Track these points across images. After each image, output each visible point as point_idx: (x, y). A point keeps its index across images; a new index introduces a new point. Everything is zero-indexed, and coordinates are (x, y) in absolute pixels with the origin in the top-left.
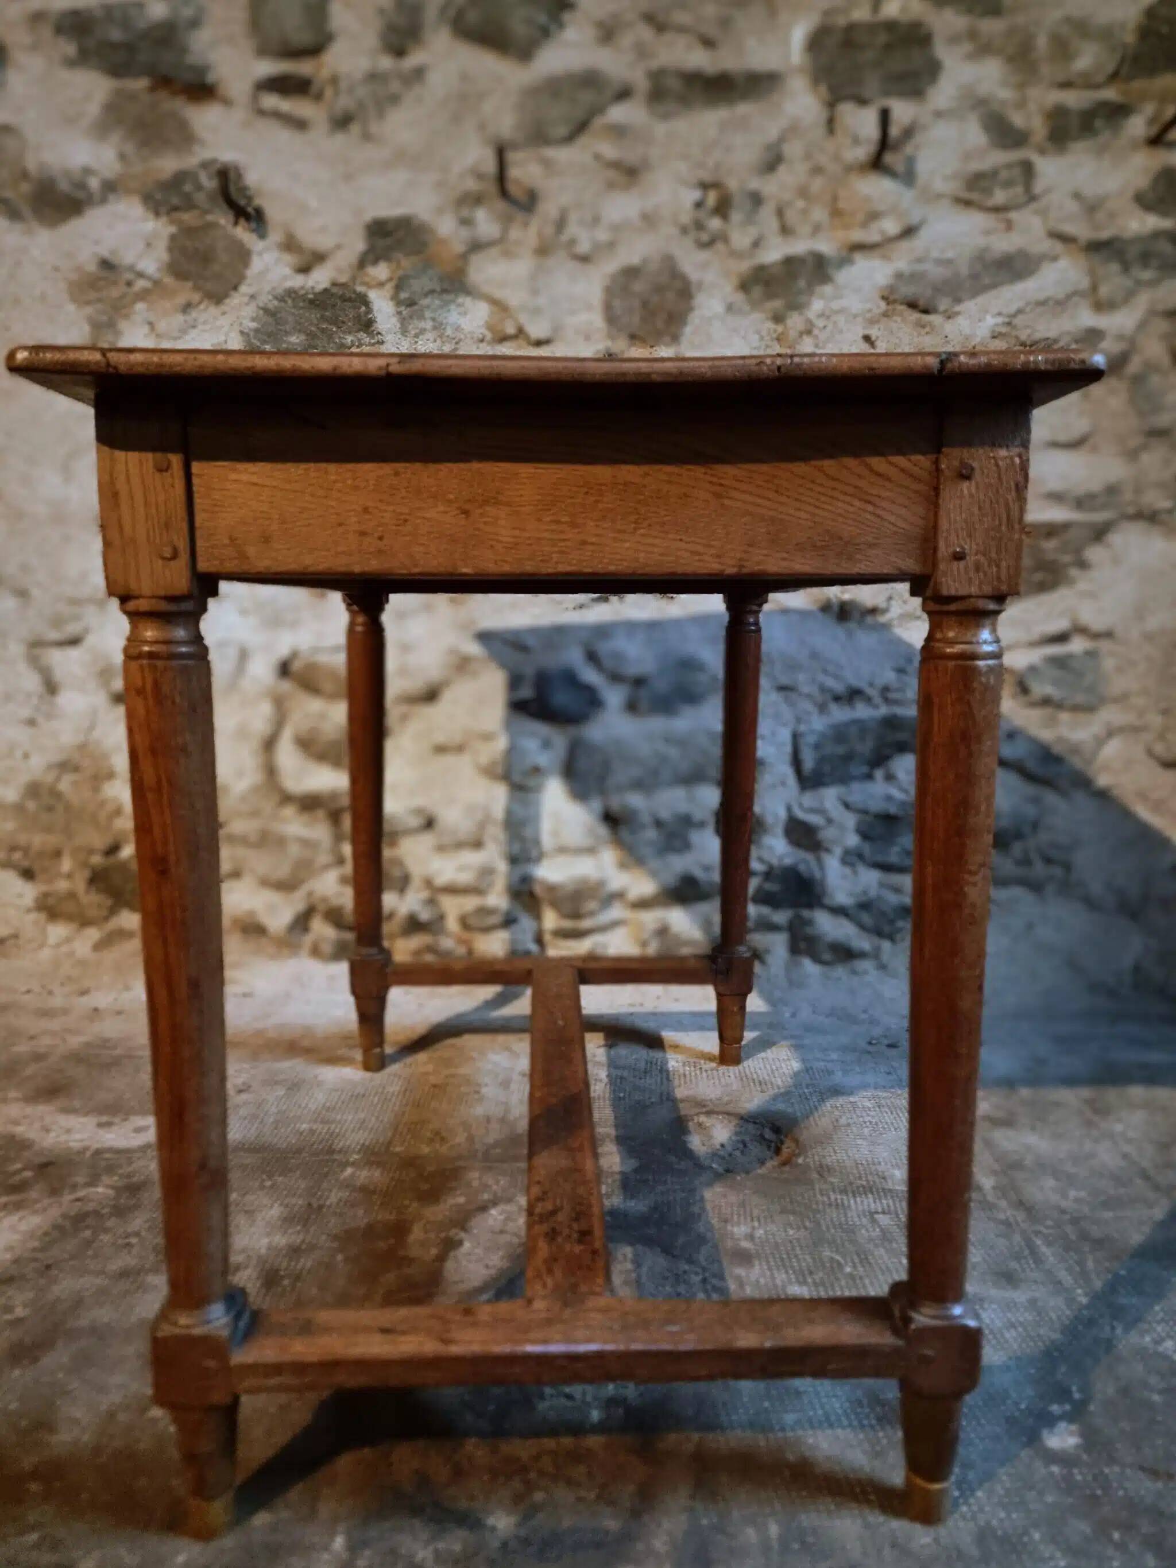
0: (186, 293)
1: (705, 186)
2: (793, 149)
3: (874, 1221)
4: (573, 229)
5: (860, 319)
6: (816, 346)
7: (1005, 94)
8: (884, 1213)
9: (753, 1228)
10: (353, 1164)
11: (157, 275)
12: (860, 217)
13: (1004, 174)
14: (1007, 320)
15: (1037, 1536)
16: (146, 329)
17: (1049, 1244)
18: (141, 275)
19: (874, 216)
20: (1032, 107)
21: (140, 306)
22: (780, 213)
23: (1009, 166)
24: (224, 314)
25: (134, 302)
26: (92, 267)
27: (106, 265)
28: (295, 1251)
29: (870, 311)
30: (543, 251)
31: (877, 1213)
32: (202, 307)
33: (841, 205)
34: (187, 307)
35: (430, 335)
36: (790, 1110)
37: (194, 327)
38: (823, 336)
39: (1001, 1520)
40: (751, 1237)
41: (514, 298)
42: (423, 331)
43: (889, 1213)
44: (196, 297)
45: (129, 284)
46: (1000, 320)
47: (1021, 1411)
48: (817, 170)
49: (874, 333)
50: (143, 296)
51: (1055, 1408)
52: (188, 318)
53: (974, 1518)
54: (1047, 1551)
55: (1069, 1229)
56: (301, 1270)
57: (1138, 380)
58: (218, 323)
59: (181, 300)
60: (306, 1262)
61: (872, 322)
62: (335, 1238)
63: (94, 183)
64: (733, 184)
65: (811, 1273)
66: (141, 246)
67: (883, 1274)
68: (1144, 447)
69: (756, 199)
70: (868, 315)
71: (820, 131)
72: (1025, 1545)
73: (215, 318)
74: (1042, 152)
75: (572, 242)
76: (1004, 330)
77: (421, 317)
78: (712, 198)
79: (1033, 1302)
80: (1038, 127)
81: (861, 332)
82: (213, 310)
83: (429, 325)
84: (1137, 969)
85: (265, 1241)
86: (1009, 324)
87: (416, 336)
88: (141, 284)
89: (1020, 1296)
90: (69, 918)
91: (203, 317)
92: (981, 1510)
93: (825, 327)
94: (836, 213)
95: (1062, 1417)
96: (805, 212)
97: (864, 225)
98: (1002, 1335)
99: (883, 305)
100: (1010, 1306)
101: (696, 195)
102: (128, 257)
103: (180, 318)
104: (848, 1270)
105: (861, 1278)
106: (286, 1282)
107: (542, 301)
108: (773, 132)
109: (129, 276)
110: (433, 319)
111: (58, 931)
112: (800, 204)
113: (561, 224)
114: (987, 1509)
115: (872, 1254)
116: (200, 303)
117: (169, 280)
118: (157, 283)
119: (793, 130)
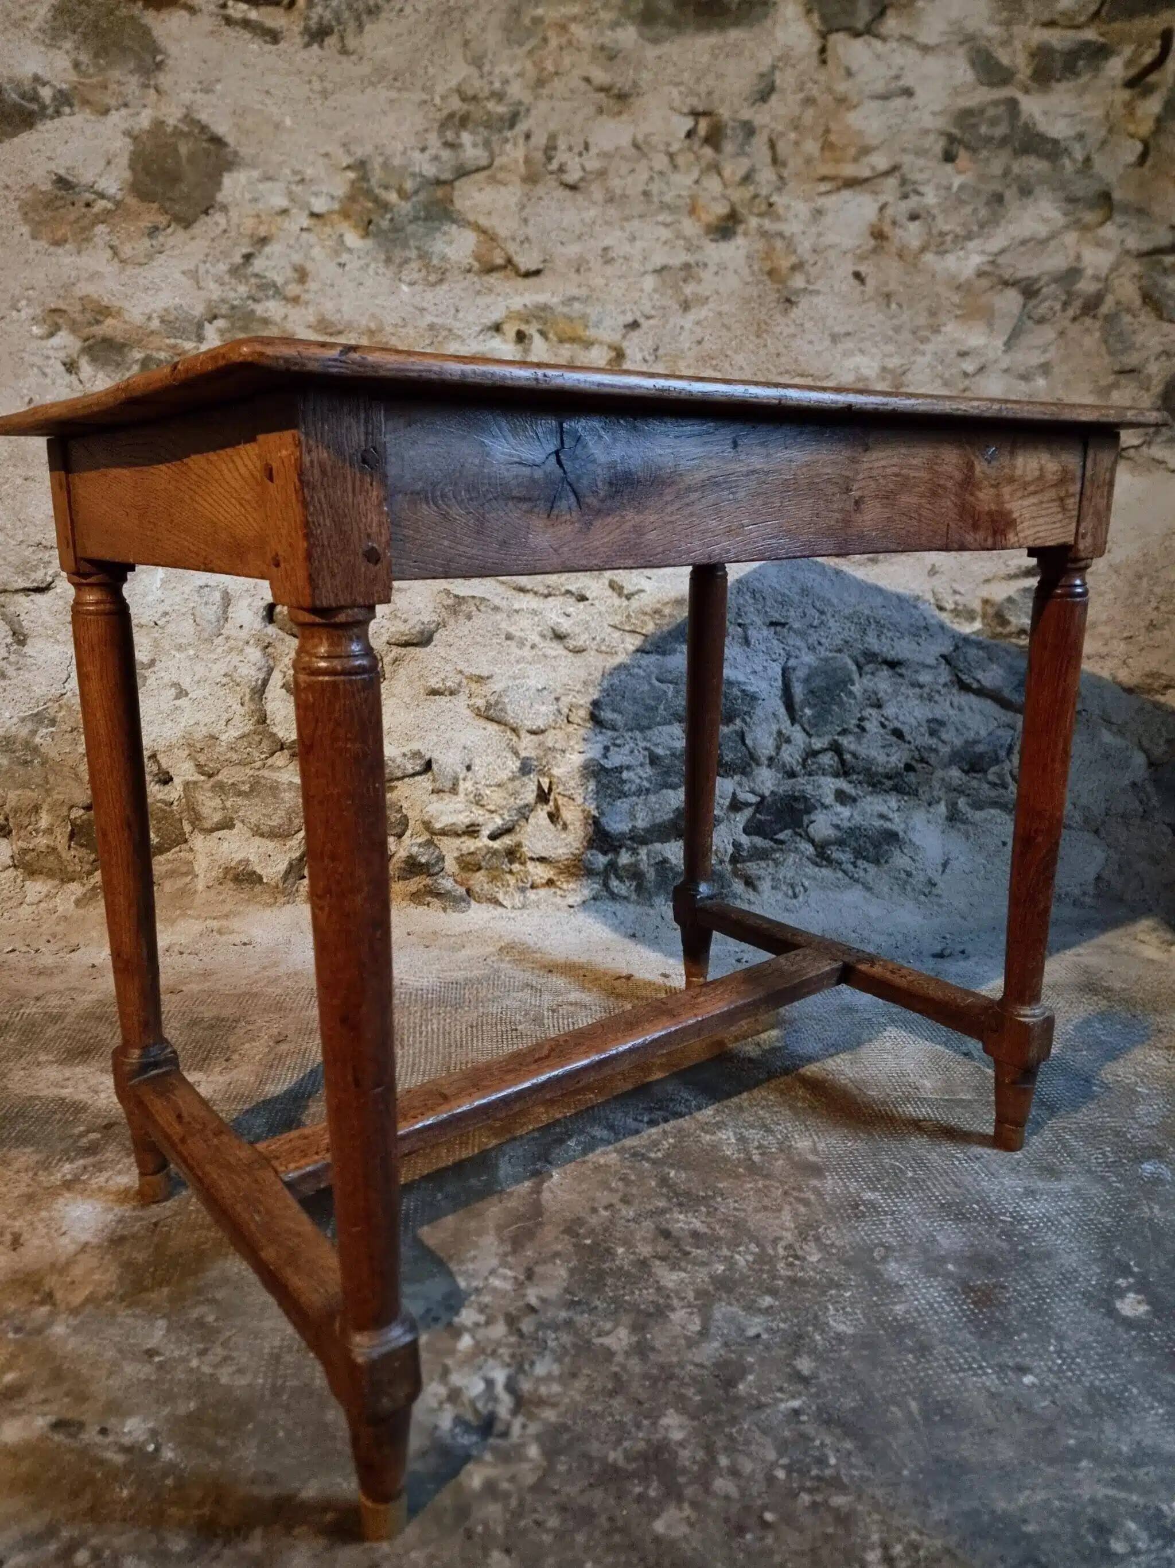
0: (151, 216)
1: (696, 114)
2: (784, 79)
4: (562, 156)
5: (849, 256)
6: (808, 282)
7: (992, 31)
9: (814, 1143)
11: (119, 197)
12: (852, 151)
13: (991, 112)
14: (991, 258)
15: (1135, 1391)
16: (109, 253)
18: (102, 196)
19: (866, 151)
20: (1018, 44)
21: (101, 229)
22: (772, 145)
23: (995, 103)
24: (193, 238)
25: (93, 224)
26: (46, 187)
27: (62, 183)
29: (859, 247)
30: (531, 179)
32: (170, 230)
33: (833, 138)
34: (154, 231)
35: (414, 265)
37: (161, 253)
38: (813, 271)
39: (1102, 1380)
40: (815, 1151)
41: (503, 227)
42: (407, 261)
44: (163, 220)
45: (88, 205)
46: (985, 258)
47: (1093, 1286)
48: (809, 101)
49: (863, 269)
50: (104, 218)
51: (1121, 1282)
52: (154, 242)
53: (1079, 1381)
54: (1147, 1401)
57: (1111, 319)
58: (187, 249)
59: (145, 223)
61: (862, 258)
63: (46, 93)
64: (724, 113)
66: (102, 163)
68: (1115, 385)
69: (749, 130)
70: (858, 251)
71: (814, 61)
72: (1128, 1399)
73: (185, 244)
74: (1027, 91)
75: (561, 169)
76: (988, 268)
77: (405, 246)
78: (703, 126)
79: (1077, 1190)
80: (1023, 67)
81: (851, 268)
82: (181, 235)
83: (413, 254)
84: (1098, 878)
86: (993, 262)
87: (401, 265)
88: (101, 204)
89: (1065, 1186)
90: (51, 874)
91: (171, 241)
92: (1083, 1374)
93: (815, 263)
94: (827, 146)
95: (1129, 1289)
96: (797, 143)
97: (856, 160)
98: (1060, 1222)
99: (872, 242)
100: (1059, 1196)
101: (688, 123)
102: (87, 176)
103: (146, 242)
104: (910, 1174)
107: (531, 231)
108: (766, 61)
109: (89, 196)
110: (418, 248)
111: (37, 888)
112: (793, 136)
113: (550, 150)
114: (1088, 1372)
116: (169, 226)
117: (132, 201)
118: (118, 204)
119: (784, 59)
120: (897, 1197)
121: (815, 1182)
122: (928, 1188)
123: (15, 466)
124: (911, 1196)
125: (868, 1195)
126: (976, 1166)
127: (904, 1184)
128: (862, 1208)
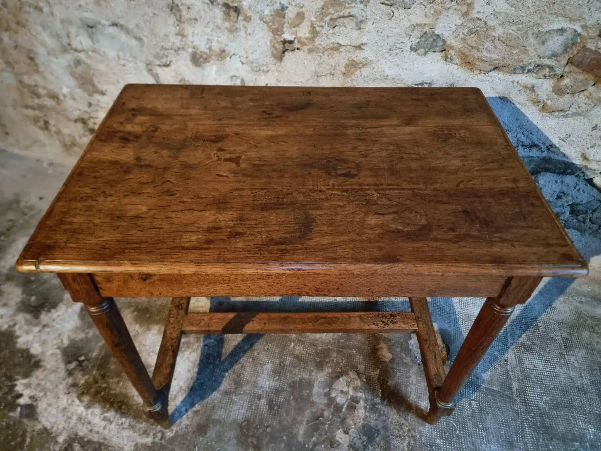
3: (470, 404)
8: (474, 400)
10: (294, 341)
17: (530, 427)
28: (278, 391)
31: (472, 400)
36: (449, 329)
43: (477, 401)
55: (538, 419)
56: (280, 402)
60: (281, 399)
62: (290, 386)
65: (445, 433)
67: (469, 436)
85: (268, 383)
105: (461, 438)
106: (276, 408)
115: (467, 425)
120: (448, 445)
121: (421, 428)
122: (462, 443)
123: (149, 7)
124: (454, 444)
125: (438, 441)
126: (484, 434)
127: (454, 437)
128: (434, 448)
